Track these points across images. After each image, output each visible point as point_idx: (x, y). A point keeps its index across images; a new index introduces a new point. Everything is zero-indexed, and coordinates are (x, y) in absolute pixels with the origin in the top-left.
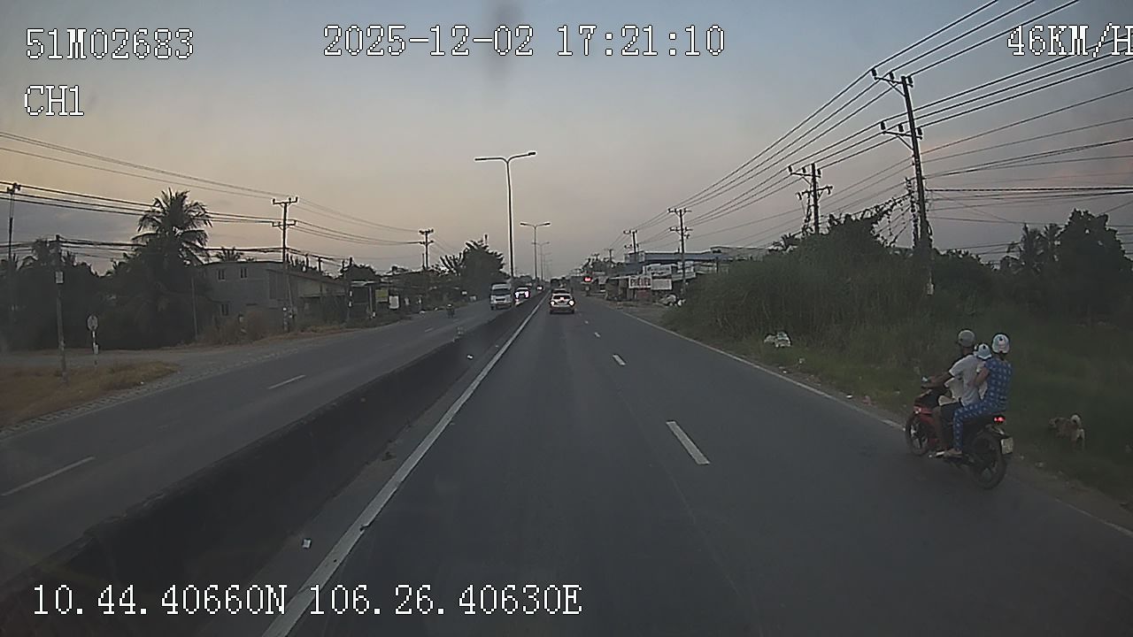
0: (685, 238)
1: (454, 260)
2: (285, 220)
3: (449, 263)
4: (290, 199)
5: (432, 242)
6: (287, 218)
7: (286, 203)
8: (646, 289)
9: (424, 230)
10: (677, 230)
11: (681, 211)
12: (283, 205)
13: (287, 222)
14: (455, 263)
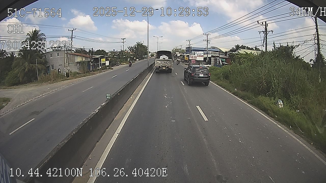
0: (208, 43)
1: (132, 48)
2: (72, 36)
3: (130, 49)
4: (74, 29)
5: (125, 42)
6: (73, 35)
7: (72, 30)
8: (195, 60)
9: (122, 38)
10: (206, 41)
11: (207, 34)
12: (72, 31)
13: (73, 37)
14: (132, 49)
